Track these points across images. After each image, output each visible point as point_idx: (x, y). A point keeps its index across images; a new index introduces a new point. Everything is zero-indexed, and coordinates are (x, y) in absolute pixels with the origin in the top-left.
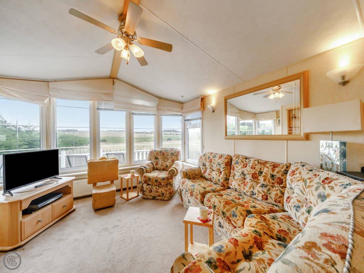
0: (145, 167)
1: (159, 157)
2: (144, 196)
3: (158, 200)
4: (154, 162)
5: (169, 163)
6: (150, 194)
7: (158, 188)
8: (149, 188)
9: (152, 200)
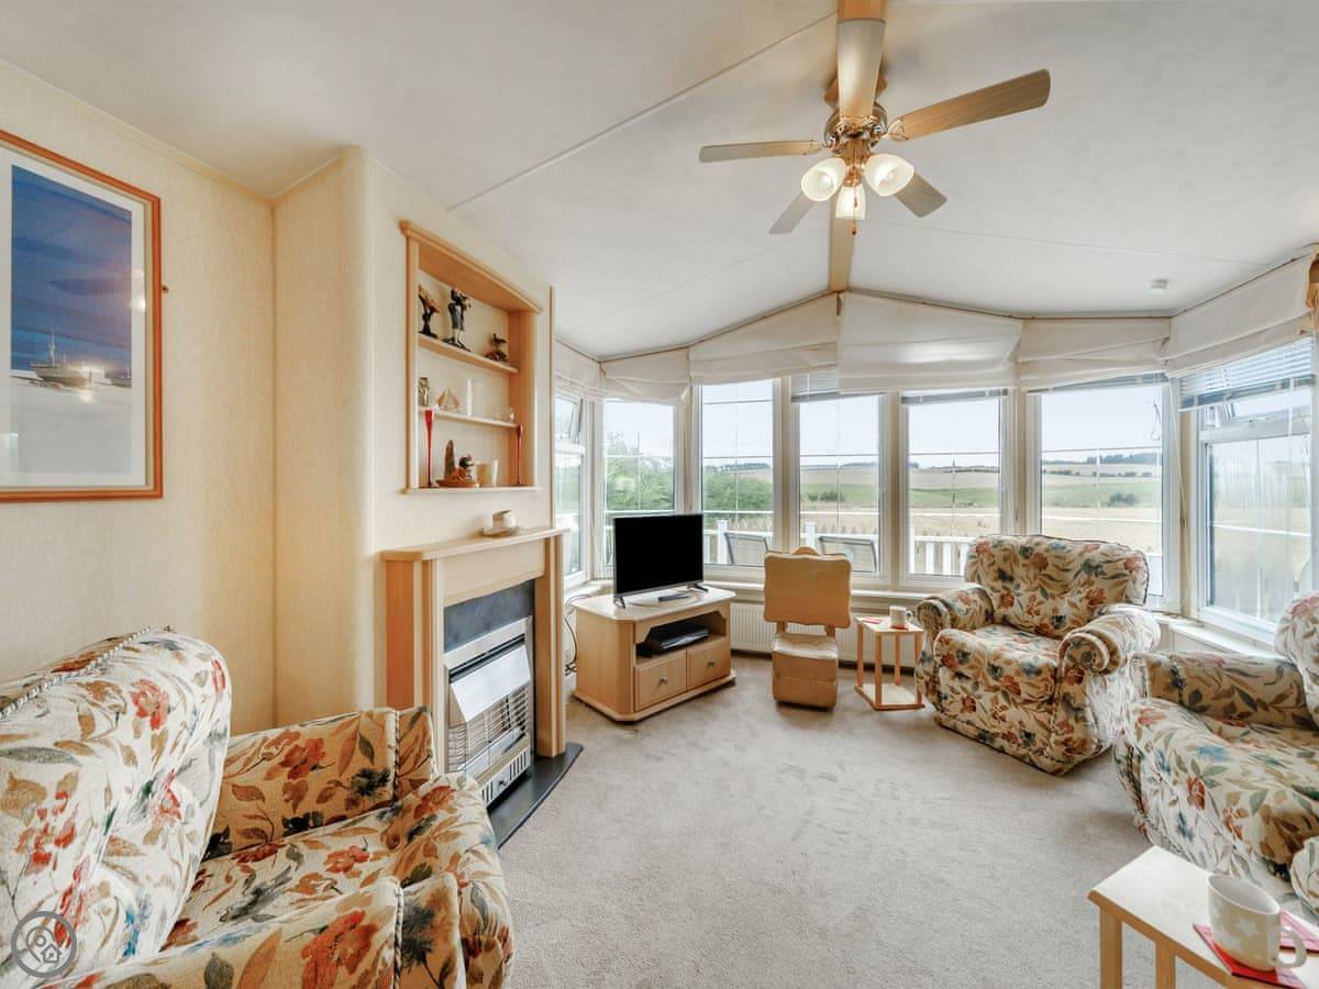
0: (946, 605)
1: (1019, 571)
2: (942, 716)
3: (1001, 750)
4: (993, 589)
5: (1073, 605)
6: (968, 716)
7: (1002, 701)
8: (960, 690)
9: (976, 745)
